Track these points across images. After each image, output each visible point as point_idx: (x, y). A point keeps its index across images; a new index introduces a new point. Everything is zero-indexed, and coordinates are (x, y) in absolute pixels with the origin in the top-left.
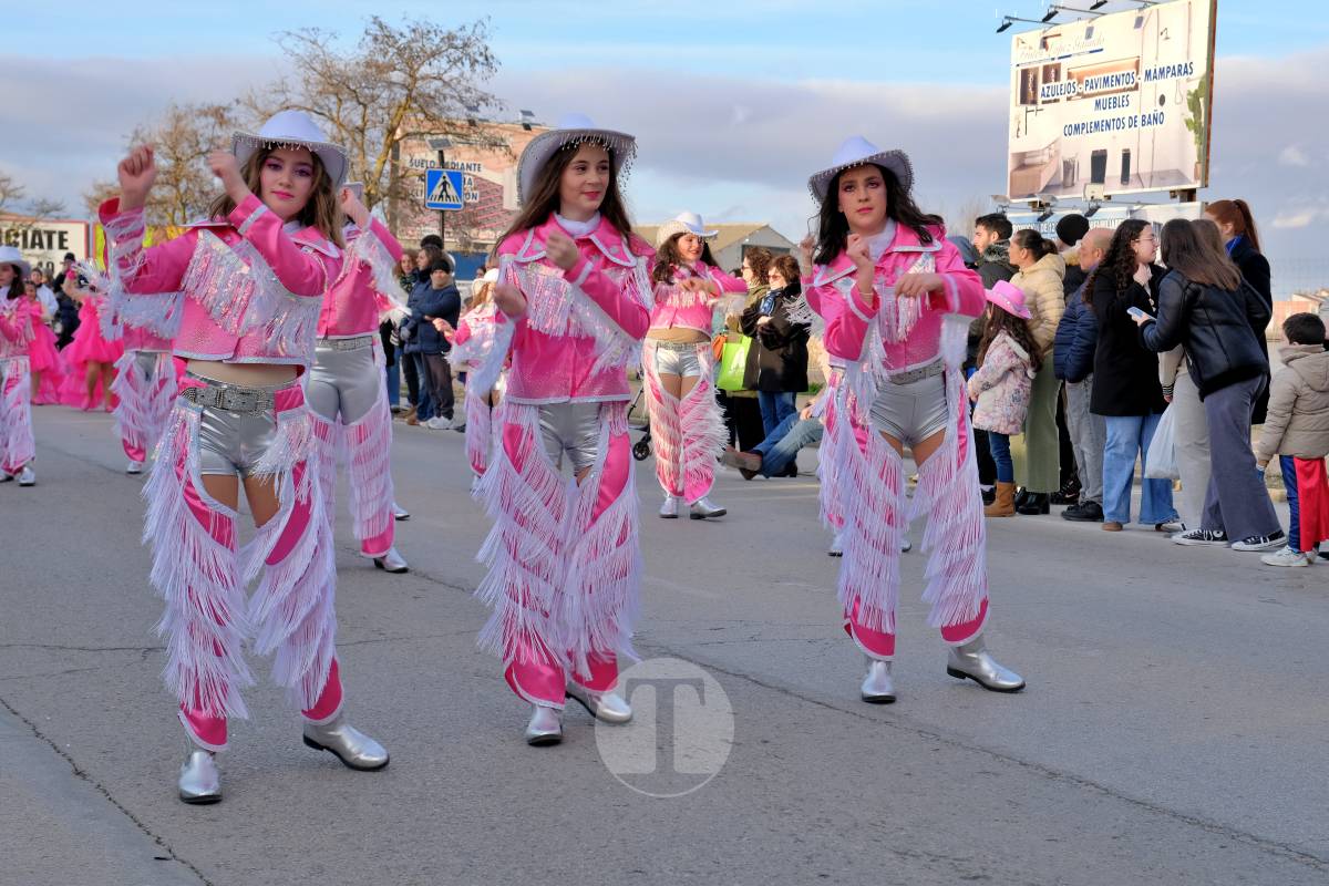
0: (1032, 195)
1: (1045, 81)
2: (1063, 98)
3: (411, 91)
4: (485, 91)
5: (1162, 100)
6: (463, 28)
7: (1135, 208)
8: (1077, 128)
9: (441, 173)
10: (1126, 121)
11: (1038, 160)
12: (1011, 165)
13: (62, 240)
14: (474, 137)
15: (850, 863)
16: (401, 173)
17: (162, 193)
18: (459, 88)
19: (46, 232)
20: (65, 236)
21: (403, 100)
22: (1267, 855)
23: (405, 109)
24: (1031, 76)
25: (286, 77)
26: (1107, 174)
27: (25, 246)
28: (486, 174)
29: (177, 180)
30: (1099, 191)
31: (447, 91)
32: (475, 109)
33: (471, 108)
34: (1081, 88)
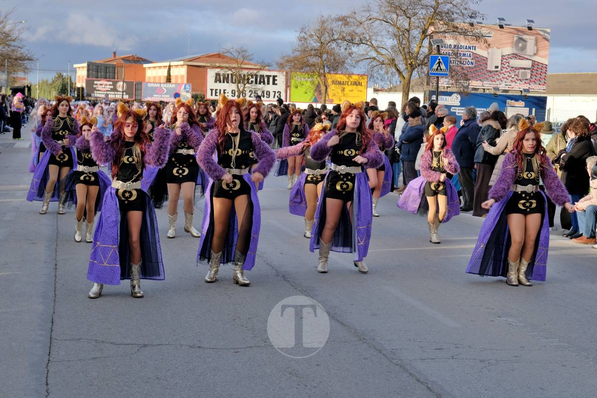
3: (436, 10)
4: (475, 10)
9: (438, 57)
13: (274, 80)
17: (314, 60)
19: (266, 76)
20: (276, 78)
23: (432, 19)
25: (371, 3)
27: (256, 83)
28: (479, 52)
29: (321, 54)
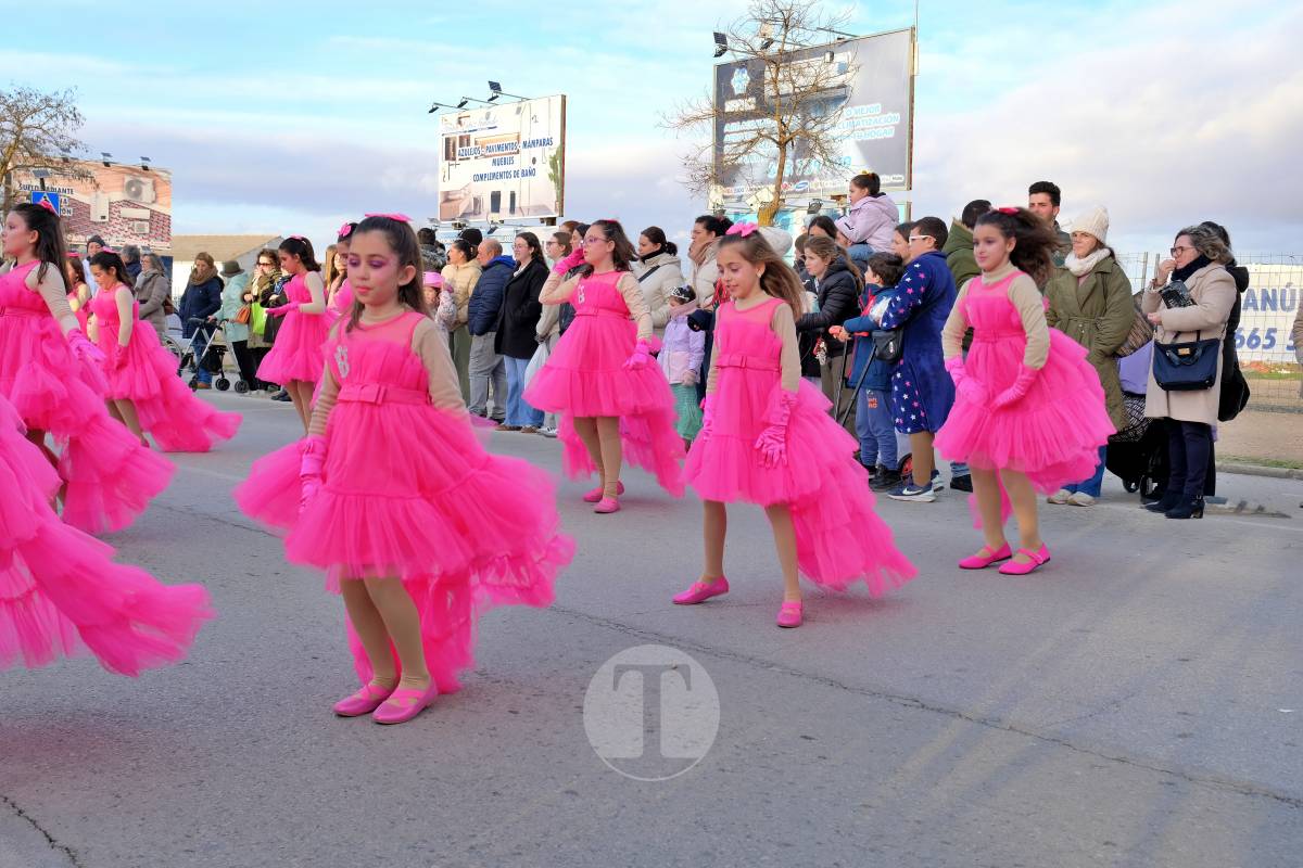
0: (454, 219)
1: (461, 145)
2: (472, 157)
3: (18, 136)
4: (75, 138)
5: (534, 161)
6: (56, 93)
8: (481, 177)
9: (42, 193)
10: (512, 174)
11: (457, 196)
12: (440, 199)
14: (67, 170)
15: (333, 648)
16: (13, 194)
18: (54, 135)
21: (13, 142)
22: (596, 627)
23: (14, 149)
24: (451, 142)
26: (502, 206)
28: (77, 196)
30: (496, 217)
31: (45, 137)
32: (68, 150)
33: (64, 150)
34: (483, 151)
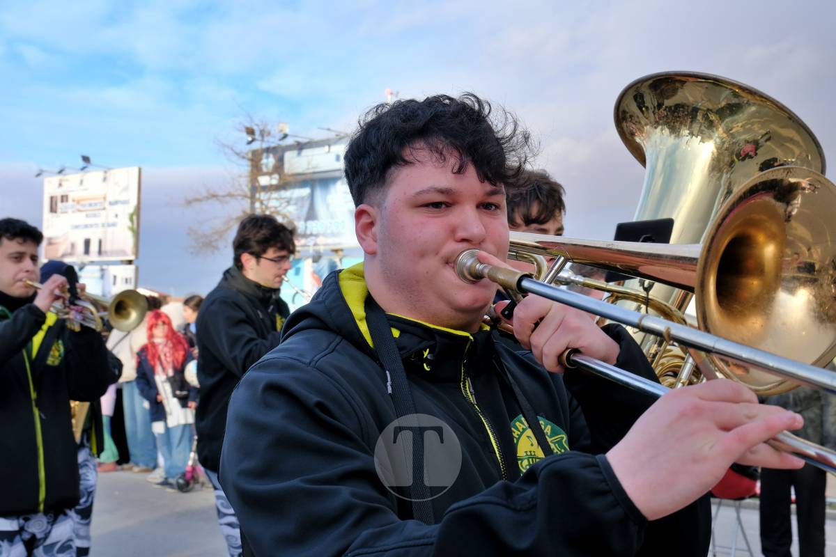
1: (62, 201)
2: (70, 211)
5: (117, 216)
7: (105, 267)
8: (77, 227)
10: (100, 225)
11: (57, 241)
24: (54, 200)
26: (91, 249)
34: (79, 207)
